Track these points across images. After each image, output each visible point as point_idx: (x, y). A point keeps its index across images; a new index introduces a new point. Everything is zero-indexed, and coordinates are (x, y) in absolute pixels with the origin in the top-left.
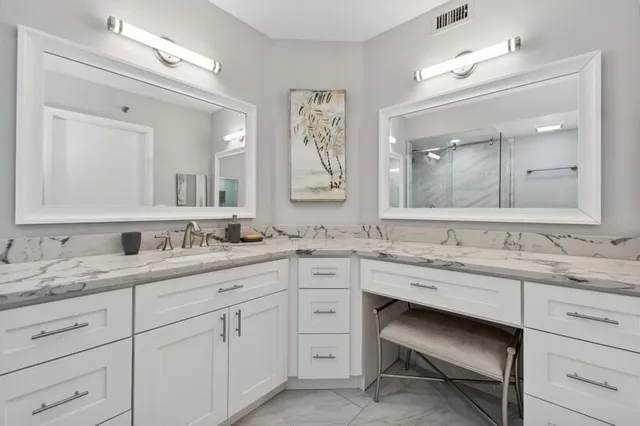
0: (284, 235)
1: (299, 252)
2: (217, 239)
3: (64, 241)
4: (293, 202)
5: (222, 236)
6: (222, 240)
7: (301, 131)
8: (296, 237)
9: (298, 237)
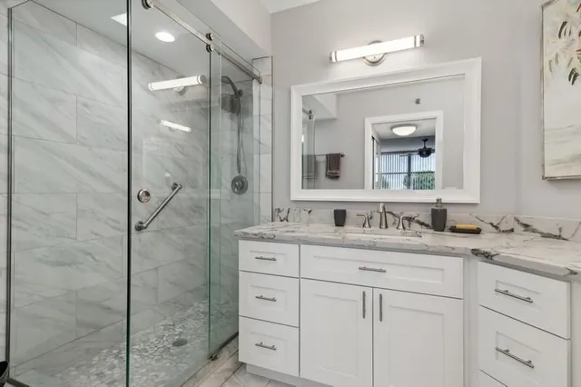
0: (534, 231)
1: (476, 252)
2: (422, 224)
3: (310, 212)
4: (552, 180)
5: (429, 221)
6: (427, 226)
7: (563, 61)
8: (555, 237)
9: (559, 237)
